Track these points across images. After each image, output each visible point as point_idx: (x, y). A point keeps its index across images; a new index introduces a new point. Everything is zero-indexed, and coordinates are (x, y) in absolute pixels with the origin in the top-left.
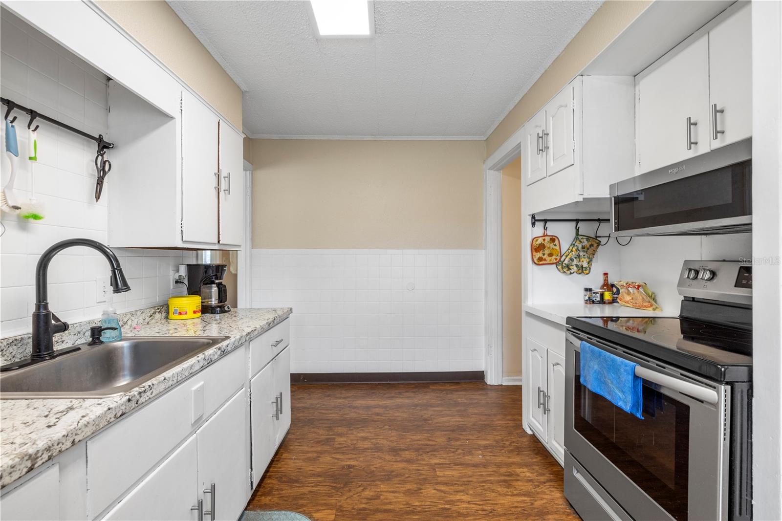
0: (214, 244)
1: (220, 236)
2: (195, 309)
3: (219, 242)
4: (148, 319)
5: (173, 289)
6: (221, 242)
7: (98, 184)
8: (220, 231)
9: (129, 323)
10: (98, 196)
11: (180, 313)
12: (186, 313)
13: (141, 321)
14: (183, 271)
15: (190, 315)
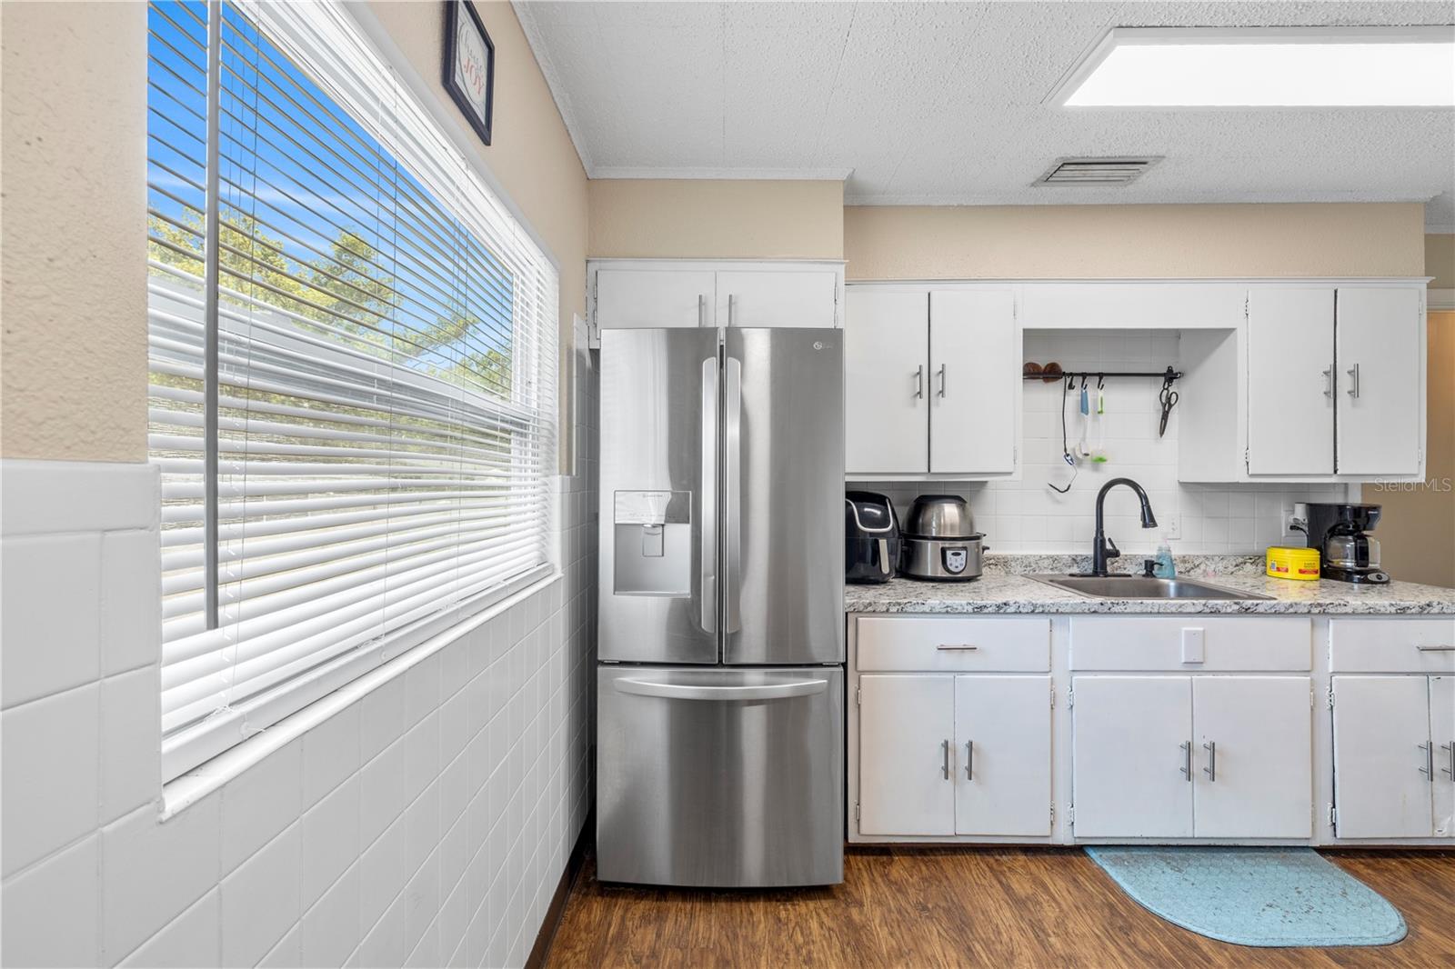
0: (1329, 475)
1: (1338, 463)
2: (1303, 568)
3: (1335, 472)
4: (1231, 569)
5: (1287, 536)
6: (1338, 473)
7: (1162, 419)
8: (1338, 455)
9: (1203, 567)
10: (1162, 433)
11: (1278, 569)
12: (1287, 570)
13: (1221, 568)
14: (1300, 513)
15: (1293, 573)
